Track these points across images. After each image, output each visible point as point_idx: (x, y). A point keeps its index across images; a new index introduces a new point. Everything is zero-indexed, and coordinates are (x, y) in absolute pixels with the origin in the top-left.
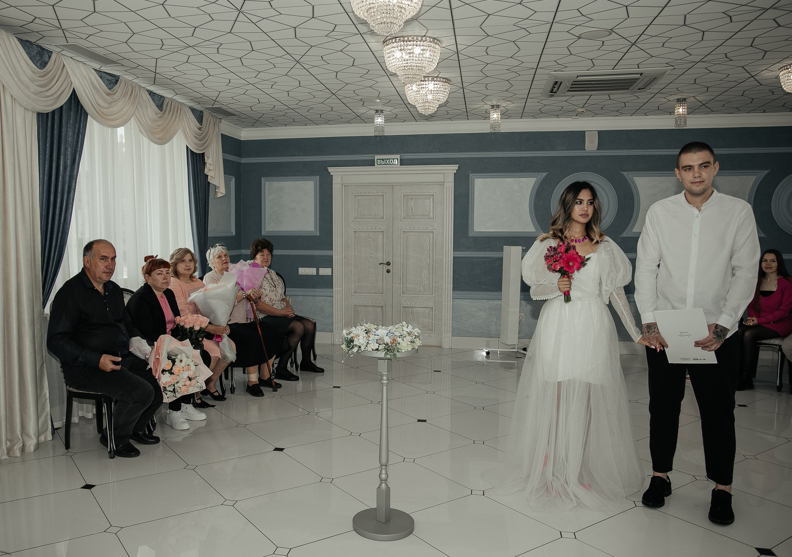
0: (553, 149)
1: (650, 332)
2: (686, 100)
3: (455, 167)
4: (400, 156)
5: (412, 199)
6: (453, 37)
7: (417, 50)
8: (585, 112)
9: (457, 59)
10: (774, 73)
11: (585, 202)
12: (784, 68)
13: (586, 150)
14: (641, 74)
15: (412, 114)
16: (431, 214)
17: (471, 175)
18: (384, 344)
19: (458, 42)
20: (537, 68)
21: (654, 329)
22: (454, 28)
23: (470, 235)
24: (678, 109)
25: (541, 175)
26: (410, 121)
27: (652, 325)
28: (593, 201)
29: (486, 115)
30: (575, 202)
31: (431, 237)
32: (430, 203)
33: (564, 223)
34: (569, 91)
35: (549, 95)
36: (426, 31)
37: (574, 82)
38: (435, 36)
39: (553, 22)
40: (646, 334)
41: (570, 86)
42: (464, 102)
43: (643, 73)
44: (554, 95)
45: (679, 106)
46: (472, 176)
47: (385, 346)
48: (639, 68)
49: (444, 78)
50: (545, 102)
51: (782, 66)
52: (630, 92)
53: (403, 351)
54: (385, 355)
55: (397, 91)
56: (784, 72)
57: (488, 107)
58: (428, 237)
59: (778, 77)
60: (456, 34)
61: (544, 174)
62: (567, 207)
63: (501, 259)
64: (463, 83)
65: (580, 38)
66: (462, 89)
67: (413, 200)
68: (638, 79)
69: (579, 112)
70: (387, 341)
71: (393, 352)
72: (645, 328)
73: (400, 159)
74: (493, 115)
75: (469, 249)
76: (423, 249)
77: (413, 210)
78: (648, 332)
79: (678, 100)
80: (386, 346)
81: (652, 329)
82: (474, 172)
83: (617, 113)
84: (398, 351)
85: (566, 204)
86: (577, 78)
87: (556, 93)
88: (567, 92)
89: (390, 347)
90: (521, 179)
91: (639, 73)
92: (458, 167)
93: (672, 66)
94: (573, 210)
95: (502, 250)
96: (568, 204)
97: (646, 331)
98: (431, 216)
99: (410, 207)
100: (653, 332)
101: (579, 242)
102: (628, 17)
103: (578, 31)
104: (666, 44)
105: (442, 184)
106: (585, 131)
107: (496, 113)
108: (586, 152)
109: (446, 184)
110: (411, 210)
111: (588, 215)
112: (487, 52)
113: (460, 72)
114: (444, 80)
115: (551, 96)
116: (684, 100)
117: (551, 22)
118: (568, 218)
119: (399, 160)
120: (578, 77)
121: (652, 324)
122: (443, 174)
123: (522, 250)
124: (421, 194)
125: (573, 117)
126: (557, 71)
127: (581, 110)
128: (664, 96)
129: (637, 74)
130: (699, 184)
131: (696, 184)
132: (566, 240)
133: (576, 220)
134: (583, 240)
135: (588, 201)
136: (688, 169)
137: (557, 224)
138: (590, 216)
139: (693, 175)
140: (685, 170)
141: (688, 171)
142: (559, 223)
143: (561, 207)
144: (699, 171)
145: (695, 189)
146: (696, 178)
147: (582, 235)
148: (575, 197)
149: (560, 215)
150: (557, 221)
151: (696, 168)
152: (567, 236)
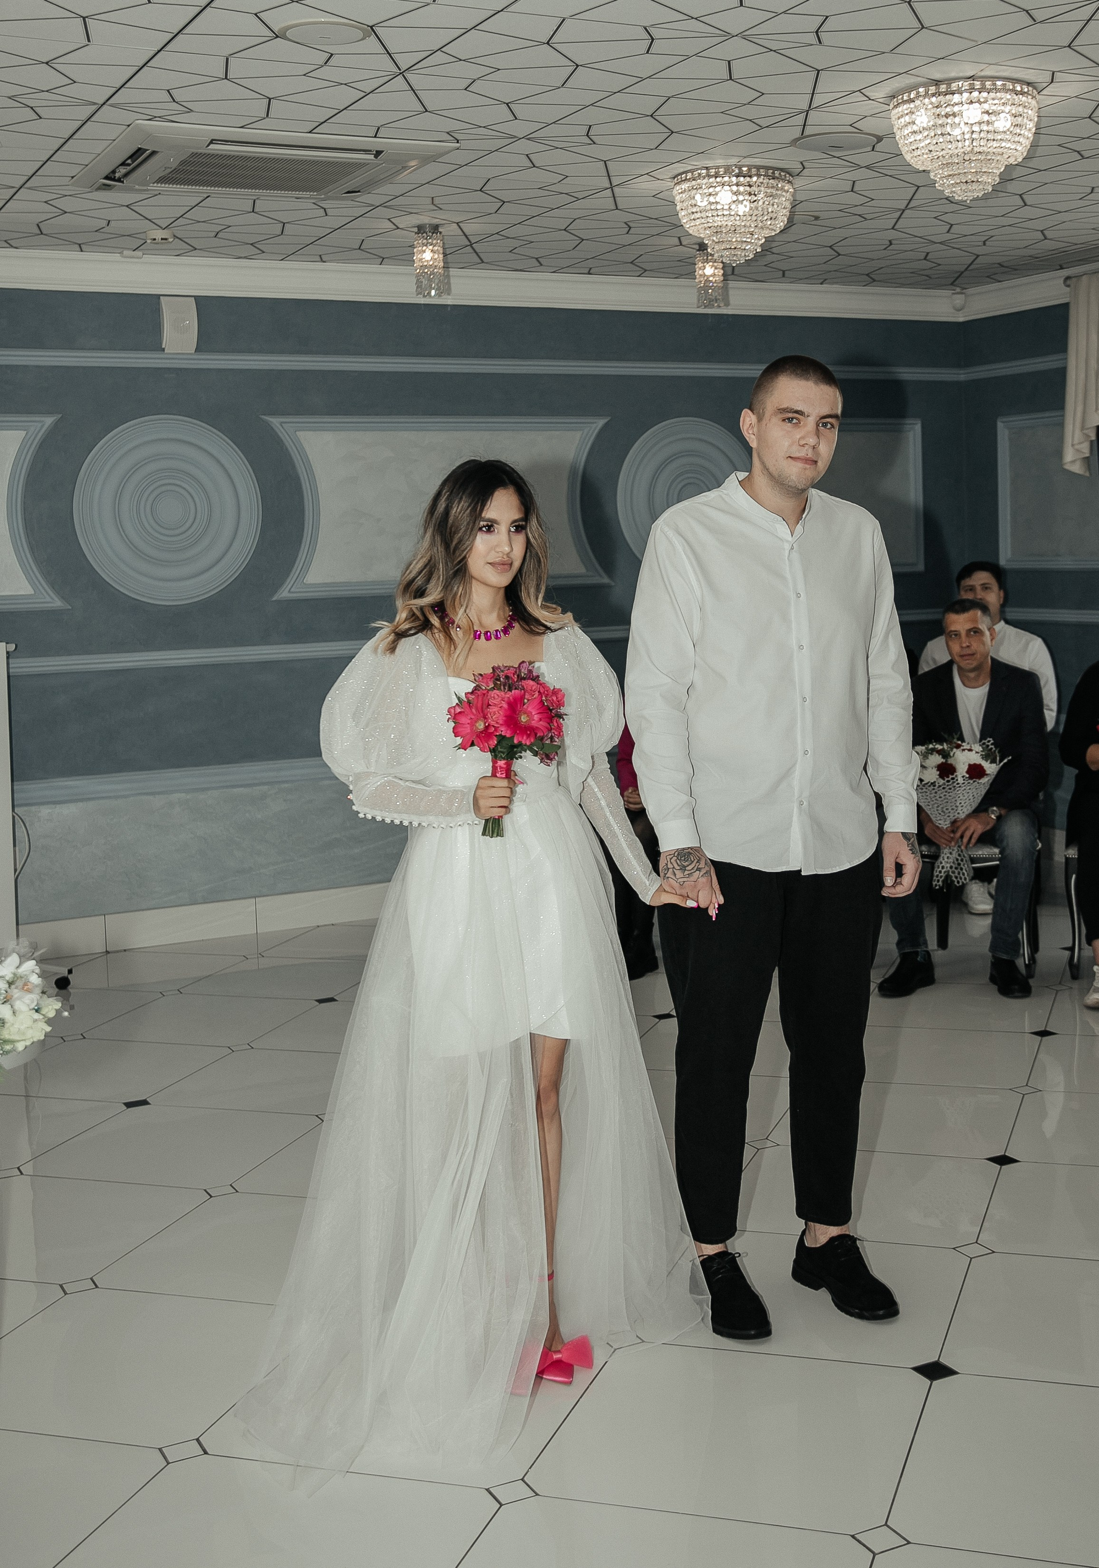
0: (69, 344)
1: (687, 868)
2: (440, 230)
8: (171, 240)
10: (656, 186)
11: (502, 529)
12: (686, 176)
13: (166, 351)
14: (378, 153)
20: (103, 105)
21: (697, 862)
24: (423, 251)
25: (39, 421)
27: (691, 851)
28: (524, 523)
30: (476, 527)
33: (447, 587)
34: (163, 180)
35: (97, 185)
37: (194, 155)
40: (675, 875)
41: (174, 165)
43: (382, 152)
44: (115, 186)
45: (423, 245)
48: (377, 139)
50: (68, 203)
51: (682, 170)
52: (323, 196)
56: (685, 186)
59: (670, 197)
61: (49, 420)
62: (452, 542)
65: (277, 37)
69: (155, 239)
72: (671, 859)
78: (683, 868)
79: (421, 229)
81: (693, 862)
85: (450, 533)
86: (208, 145)
87: (119, 182)
88: (154, 183)
91: (371, 151)
93: (456, 139)
94: (471, 549)
96: (455, 533)
97: (676, 866)
100: (697, 870)
101: (497, 638)
106: (158, 296)
108: (165, 356)
111: (511, 564)
115: (106, 187)
116: (435, 229)
118: (456, 574)
120: (211, 142)
121: (691, 849)
125: (126, 252)
126: (157, 119)
127: (159, 234)
128: (390, 213)
129: (366, 151)
130: (808, 466)
131: (800, 465)
132: (457, 634)
133: (480, 579)
134: (506, 631)
135: (511, 524)
136: (790, 420)
137: (420, 593)
138: (517, 564)
139: (802, 438)
140: (784, 420)
141: (789, 424)
142: (430, 586)
143: (433, 536)
144: (818, 433)
145: (795, 473)
146: (807, 447)
147: (499, 616)
148: (474, 510)
149: (430, 561)
150: (419, 581)
151: (811, 422)
152: (461, 623)
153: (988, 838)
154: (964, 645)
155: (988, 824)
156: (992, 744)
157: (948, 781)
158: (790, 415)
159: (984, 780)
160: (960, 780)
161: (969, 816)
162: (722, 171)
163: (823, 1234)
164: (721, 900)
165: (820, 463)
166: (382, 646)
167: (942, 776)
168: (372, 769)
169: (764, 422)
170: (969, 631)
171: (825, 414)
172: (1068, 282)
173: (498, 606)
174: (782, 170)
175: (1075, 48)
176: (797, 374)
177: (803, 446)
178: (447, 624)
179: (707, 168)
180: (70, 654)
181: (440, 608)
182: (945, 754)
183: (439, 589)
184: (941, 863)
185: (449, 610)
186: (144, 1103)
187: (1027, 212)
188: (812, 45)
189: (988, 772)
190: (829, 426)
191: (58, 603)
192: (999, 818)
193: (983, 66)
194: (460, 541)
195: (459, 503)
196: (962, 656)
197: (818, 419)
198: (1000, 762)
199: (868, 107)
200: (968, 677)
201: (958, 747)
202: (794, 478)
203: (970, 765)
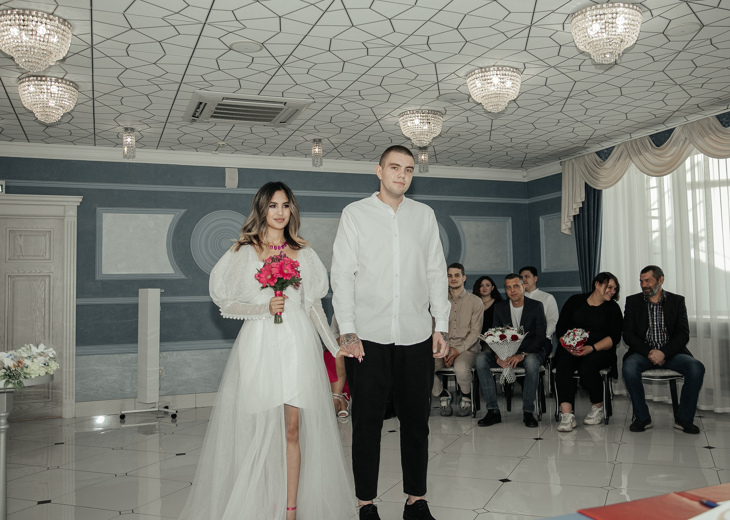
0: (192, 184)
2: (321, 141)
3: (79, 199)
4: (6, 182)
5: (21, 235)
6: (89, 22)
7: (42, 30)
8: (225, 145)
9: (90, 56)
10: (395, 118)
11: (279, 206)
12: (403, 114)
13: (227, 187)
14: (285, 103)
15: (23, 130)
16: (48, 254)
17: (98, 209)
18: (4, 368)
19: (94, 32)
20: (181, 83)
21: (353, 338)
22: (91, 9)
23: (98, 278)
24: (315, 148)
25: (180, 211)
26: (20, 140)
28: (288, 204)
29: (117, 141)
30: (269, 206)
31: (47, 282)
32: (46, 240)
33: (260, 228)
34: (212, 116)
35: (191, 120)
36: (55, 6)
37: (219, 105)
38: (66, 17)
39: (205, 23)
40: (345, 343)
41: (214, 110)
42: (93, 119)
43: (286, 103)
44: (197, 120)
45: (315, 146)
46: (100, 210)
47: (5, 371)
48: (283, 97)
49: (72, 82)
50: (185, 130)
51: (401, 112)
52: (272, 125)
53: (33, 376)
54: (4, 385)
55: (7, 93)
57: (120, 129)
58: (43, 282)
59: (397, 124)
60: (93, 19)
61: (183, 211)
62: (261, 211)
63: (136, 306)
64: (94, 92)
65: (230, 49)
66: (92, 101)
67: (23, 238)
68: (281, 109)
69: (220, 145)
70: (9, 363)
71: (18, 379)
72: (343, 337)
73: (6, 186)
74: (127, 138)
75: (96, 295)
76: (35, 297)
77: (23, 248)
80: (7, 371)
81: (351, 338)
82: (101, 206)
83: (257, 151)
84: (25, 377)
85: (260, 208)
86: (222, 100)
87: (199, 118)
88: (210, 118)
89: (14, 372)
90: (158, 215)
91: (283, 102)
92: (83, 199)
93: (312, 98)
94: (267, 213)
95: (137, 295)
96: (262, 208)
97: (345, 340)
98: (47, 257)
99: (19, 246)
100: (352, 341)
101: (279, 248)
102: (281, 31)
103: (230, 40)
104: (311, 70)
105: (62, 218)
106: (224, 168)
107: (130, 137)
108: (226, 189)
109: (67, 219)
110: (19, 250)
111: (284, 220)
112: (129, 52)
113: (93, 75)
114: (71, 84)
115: (193, 121)
117: (204, 22)
118: (262, 223)
119: (4, 187)
120: (223, 99)
121: (352, 334)
122: (63, 207)
123: (161, 293)
124: (33, 229)
125: (213, 152)
126: (202, 89)
127: (222, 143)
128: (302, 134)
129: (281, 103)
130: (401, 186)
131: (398, 185)
132: (264, 247)
133: (272, 226)
134: (283, 247)
135: (283, 204)
136: (395, 168)
137: (250, 231)
138: (287, 220)
139: (399, 174)
140: (392, 168)
141: (394, 170)
142: (253, 229)
143: (255, 210)
144: (405, 173)
145: (397, 189)
146: (401, 178)
147: (281, 241)
148: (268, 198)
149: (254, 220)
150: (249, 227)
151: (403, 169)
152: (265, 243)
153: (521, 365)
154: (513, 291)
155: (521, 358)
156: (523, 328)
157: (503, 341)
158: (395, 166)
159: (518, 341)
160: (509, 341)
161: (513, 356)
162: (415, 112)
163: (415, 499)
164: (364, 354)
165: (406, 185)
166: (234, 249)
167: (501, 339)
168: (229, 297)
169: (384, 169)
170: (514, 285)
171: (408, 166)
172: (561, 164)
173: (280, 238)
174: (438, 111)
175: (528, 51)
176: (397, 151)
177: (399, 178)
178: (260, 243)
179: (410, 111)
180: (186, 295)
181: (256, 237)
182: (503, 331)
183: (257, 230)
184: (503, 374)
185: (260, 238)
186: (184, 454)
187: (537, 132)
188: (428, 51)
189: (519, 338)
190: (409, 171)
191: (183, 277)
192: (525, 356)
193: (496, 61)
194: (263, 211)
195: (263, 197)
196: (512, 295)
197: (405, 168)
198: (525, 334)
199: (460, 81)
200: (515, 304)
201: (508, 328)
202: (395, 190)
203: (512, 335)
